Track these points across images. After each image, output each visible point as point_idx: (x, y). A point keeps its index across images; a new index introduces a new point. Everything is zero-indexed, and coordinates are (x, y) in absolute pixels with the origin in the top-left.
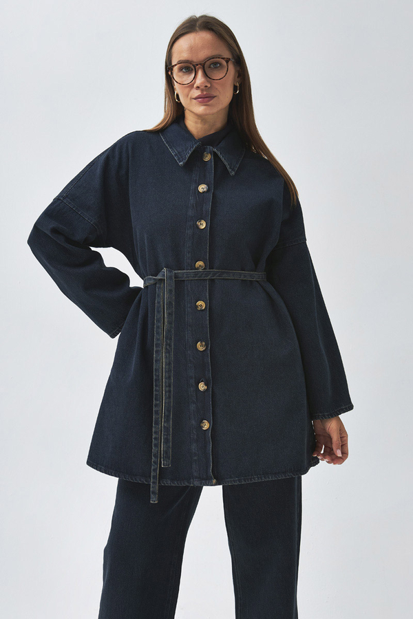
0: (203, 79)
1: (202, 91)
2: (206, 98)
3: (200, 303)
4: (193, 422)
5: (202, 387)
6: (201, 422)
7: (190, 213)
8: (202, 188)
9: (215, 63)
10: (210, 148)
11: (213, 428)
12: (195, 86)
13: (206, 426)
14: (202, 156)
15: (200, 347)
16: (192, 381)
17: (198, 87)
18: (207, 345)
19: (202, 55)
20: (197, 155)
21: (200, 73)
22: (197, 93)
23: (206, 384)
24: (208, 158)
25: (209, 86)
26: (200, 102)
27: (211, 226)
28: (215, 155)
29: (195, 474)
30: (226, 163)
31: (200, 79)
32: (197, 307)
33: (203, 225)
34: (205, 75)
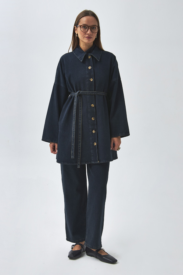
2: (89, 38)
3: (92, 105)
4: (91, 143)
5: (94, 132)
6: (94, 143)
7: (87, 76)
8: (90, 68)
10: (89, 54)
11: (97, 145)
12: (87, 33)
13: (95, 144)
14: (88, 57)
15: (93, 119)
16: (91, 130)
18: (95, 118)
20: (86, 57)
21: (89, 30)
22: (87, 36)
23: (95, 131)
24: (90, 57)
27: (94, 80)
28: (92, 56)
29: (93, 160)
30: (96, 58)
32: (91, 106)
33: (92, 80)
34: (91, 30)
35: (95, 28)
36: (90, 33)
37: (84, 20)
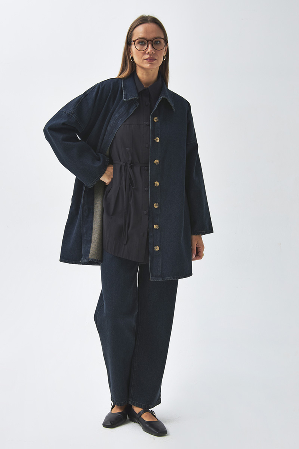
0: (152, 49)
1: (150, 55)
2: (151, 60)
9: (157, 42)
12: (147, 52)
17: (148, 53)
19: (151, 36)
21: (150, 46)
22: (147, 56)
25: (154, 53)
26: (148, 61)
31: (150, 49)
34: (153, 47)
35: (160, 42)
36: (151, 51)
37: (139, 32)
